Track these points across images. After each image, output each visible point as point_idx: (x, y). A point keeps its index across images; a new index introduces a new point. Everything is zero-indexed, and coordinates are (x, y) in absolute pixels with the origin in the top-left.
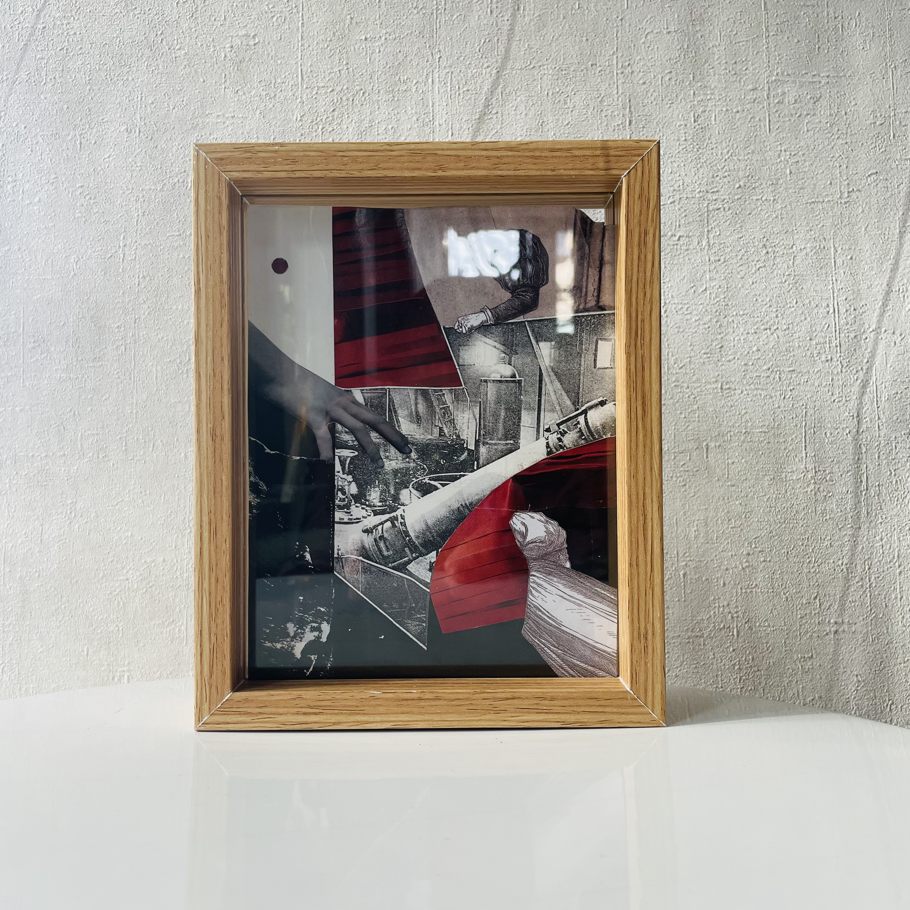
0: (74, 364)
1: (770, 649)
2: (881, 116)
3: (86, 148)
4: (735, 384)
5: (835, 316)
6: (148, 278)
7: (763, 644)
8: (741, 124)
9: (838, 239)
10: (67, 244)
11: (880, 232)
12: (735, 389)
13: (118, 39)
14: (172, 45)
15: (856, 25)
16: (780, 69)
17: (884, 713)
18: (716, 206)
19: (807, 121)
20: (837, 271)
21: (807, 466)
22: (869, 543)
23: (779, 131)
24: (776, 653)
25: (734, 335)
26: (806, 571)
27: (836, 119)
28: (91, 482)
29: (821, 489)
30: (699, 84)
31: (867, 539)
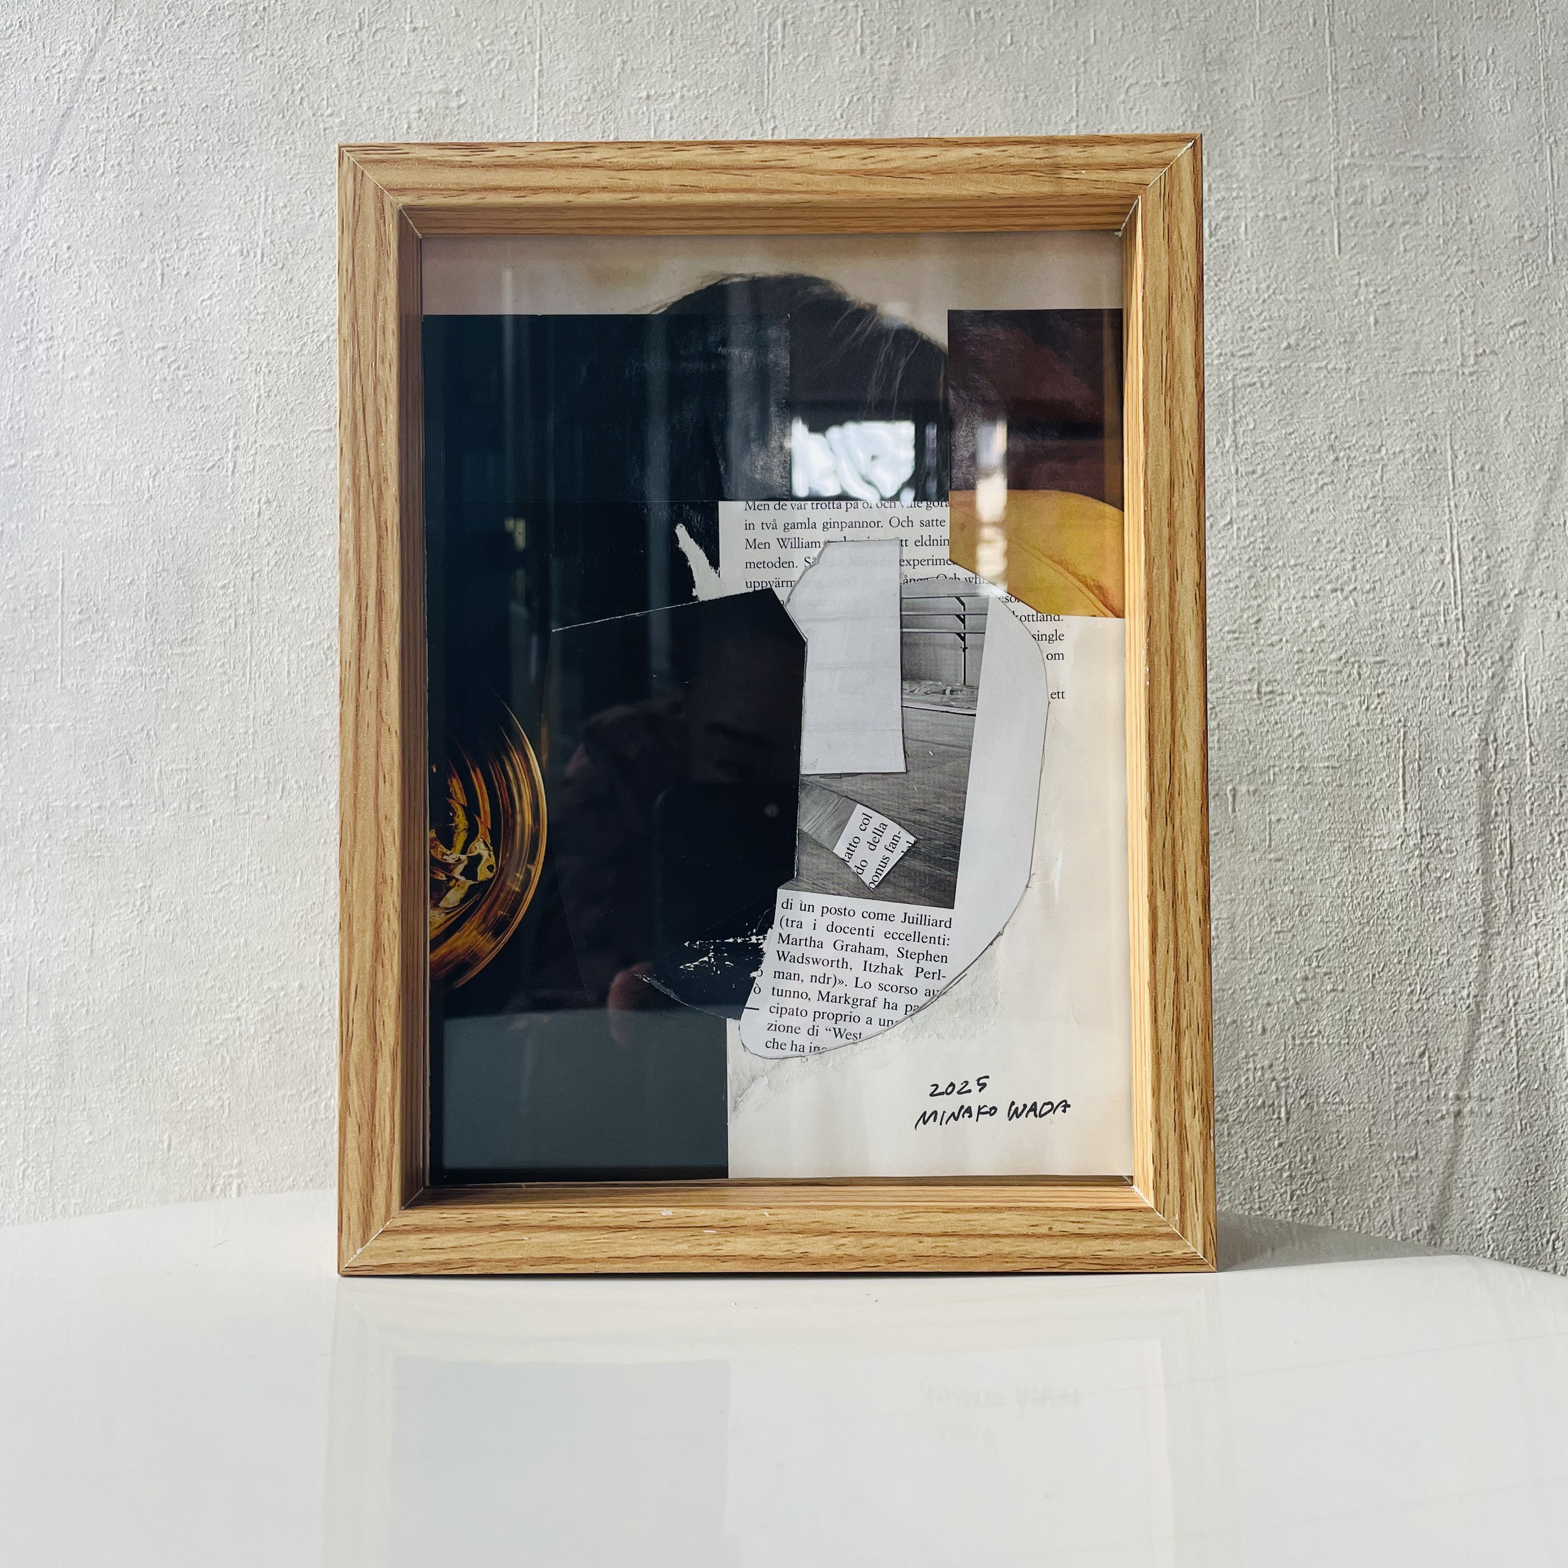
0: (149, 649)
1: (1344, 1142)
2: (1532, 224)
3: (172, 282)
4: (1283, 683)
5: (1454, 569)
6: (275, 504)
7: (1332, 1133)
8: (1291, 240)
9: (1458, 436)
10: (140, 444)
11: (1531, 424)
12: (1282, 694)
13: (228, 99)
14: (319, 108)
15: (1488, 71)
16: (1357, 145)
17: (1542, 1254)
18: (1247, 380)
19: (1404, 234)
20: (1457, 491)
21: (1407, 826)
22: (1516, 961)
23: (1355, 252)
24: (1354, 1150)
25: (1280, 600)
26: (1406, 1007)
27: (1455, 230)
28: (176, 852)
29: (1431, 866)
30: (1219, 172)
31: (1512, 953)
